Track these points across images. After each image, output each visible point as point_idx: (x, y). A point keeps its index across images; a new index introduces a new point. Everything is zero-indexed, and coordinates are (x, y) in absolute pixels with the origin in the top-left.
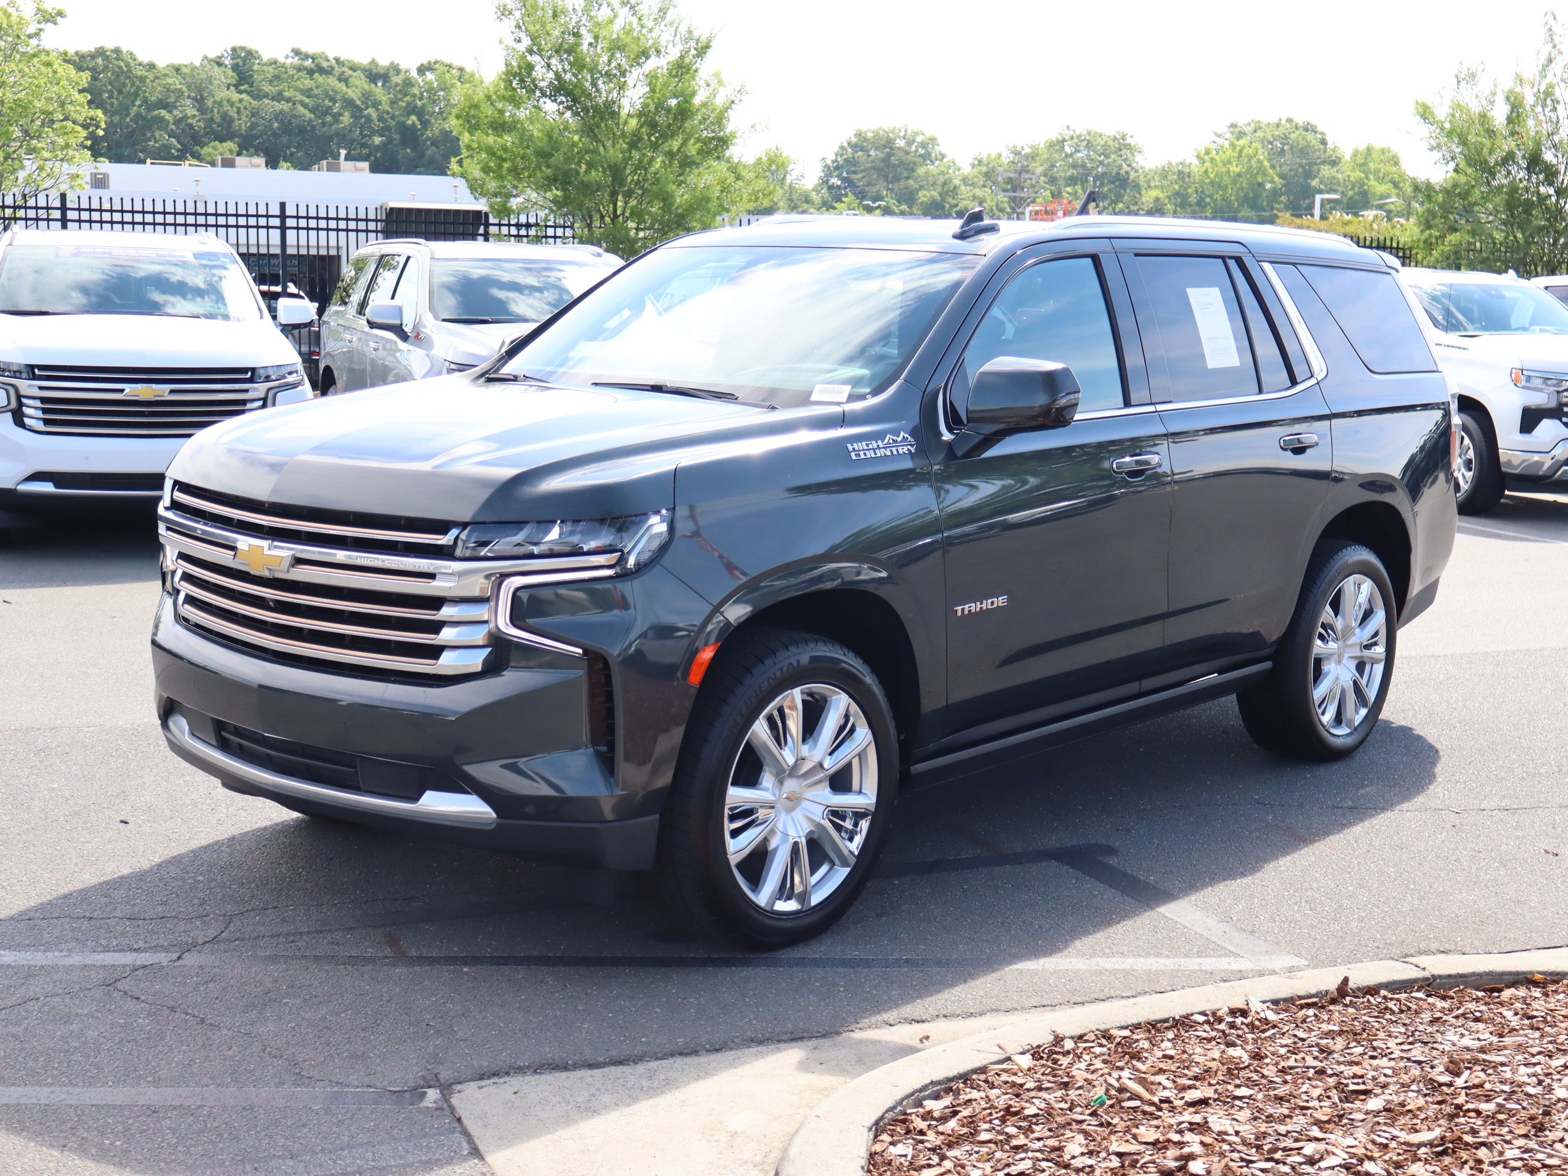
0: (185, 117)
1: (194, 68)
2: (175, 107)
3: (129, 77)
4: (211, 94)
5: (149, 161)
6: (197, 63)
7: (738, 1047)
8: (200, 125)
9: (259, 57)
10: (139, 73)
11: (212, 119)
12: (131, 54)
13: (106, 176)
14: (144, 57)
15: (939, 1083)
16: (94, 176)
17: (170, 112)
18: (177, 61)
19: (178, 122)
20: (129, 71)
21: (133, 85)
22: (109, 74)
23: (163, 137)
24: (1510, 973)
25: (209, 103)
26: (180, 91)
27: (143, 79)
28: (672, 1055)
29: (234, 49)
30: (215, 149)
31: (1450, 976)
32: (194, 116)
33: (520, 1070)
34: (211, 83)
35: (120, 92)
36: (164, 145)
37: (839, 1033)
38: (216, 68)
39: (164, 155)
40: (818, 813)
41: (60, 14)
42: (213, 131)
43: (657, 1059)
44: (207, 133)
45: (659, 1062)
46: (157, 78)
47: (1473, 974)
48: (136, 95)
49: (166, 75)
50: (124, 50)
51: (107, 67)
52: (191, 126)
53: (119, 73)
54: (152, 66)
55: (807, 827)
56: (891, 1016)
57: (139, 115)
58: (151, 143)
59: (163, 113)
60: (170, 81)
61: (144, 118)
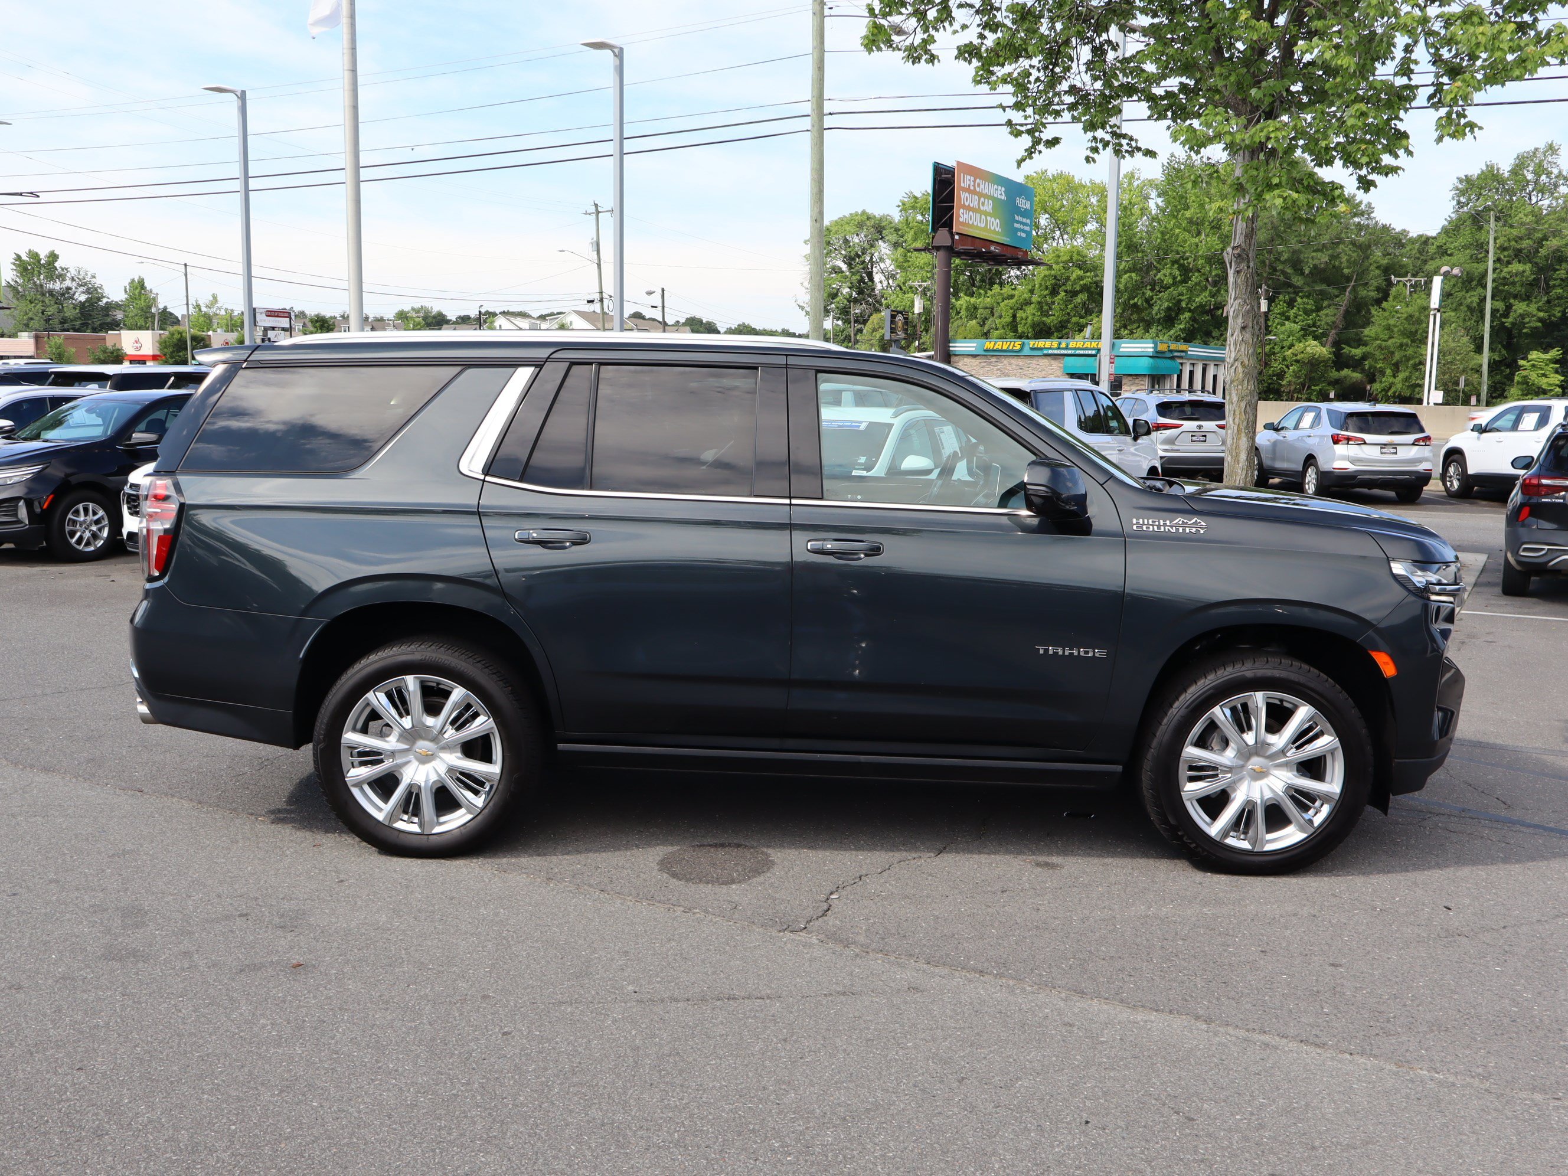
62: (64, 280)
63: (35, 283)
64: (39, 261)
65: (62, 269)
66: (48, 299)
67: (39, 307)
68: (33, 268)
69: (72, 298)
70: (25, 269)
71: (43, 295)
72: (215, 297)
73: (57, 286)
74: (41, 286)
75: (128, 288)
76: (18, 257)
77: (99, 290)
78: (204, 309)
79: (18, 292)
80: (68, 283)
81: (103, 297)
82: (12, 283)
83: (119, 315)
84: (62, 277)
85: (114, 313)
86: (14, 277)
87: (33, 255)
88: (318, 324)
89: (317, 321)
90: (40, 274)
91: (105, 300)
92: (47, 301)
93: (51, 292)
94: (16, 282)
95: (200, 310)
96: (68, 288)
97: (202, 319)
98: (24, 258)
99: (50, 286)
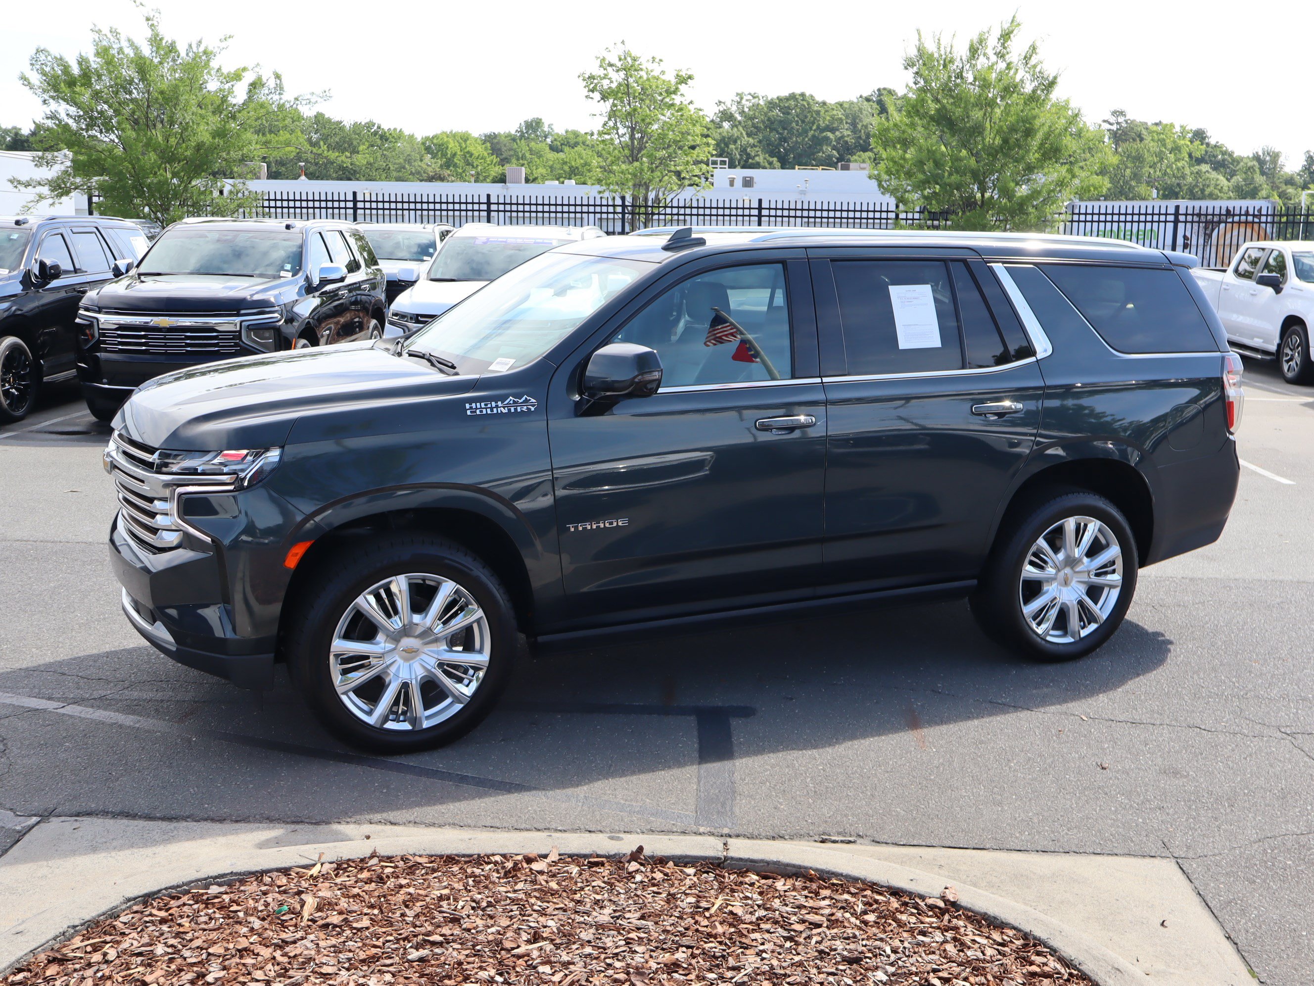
0: (843, 137)
1: (852, 103)
2: (838, 130)
3: (809, 112)
4: (861, 120)
5: (797, 167)
6: (855, 100)
7: (256, 821)
8: (851, 140)
9: (896, 94)
10: (816, 109)
11: (860, 137)
12: (812, 96)
13: (752, 178)
14: (819, 98)
15: (236, 874)
16: (744, 178)
17: (833, 133)
18: (841, 100)
19: (838, 140)
20: (810, 108)
21: (812, 116)
22: (798, 110)
23: (828, 149)
24: (794, 866)
25: (859, 126)
26: (841, 119)
27: (818, 112)
28: (206, 820)
29: (879, 90)
30: (860, 156)
31: (741, 859)
32: (849, 135)
33: (105, 813)
34: (861, 113)
35: (803, 122)
36: (829, 156)
37: (328, 823)
38: (866, 103)
39: (828, 163)
40: (431, 663)
41: (690, 77)
42: (860, 145)
43: (196, 821)
44: (856, 146)
45: (195, 823)
46: (826, 111)
47: (762, 861)
48: (813, 123)
49: (833, 109)
50: (807, 95)
51: (797, 106)
52: (846, 142)
53: (803, 108)
54: (824, 103)
55: (420, 673)
56: (378, 817)
57: (814, 136)
58: (820, 154)
59: (829, 134)
60: (835, 112)
61: (818, 138)
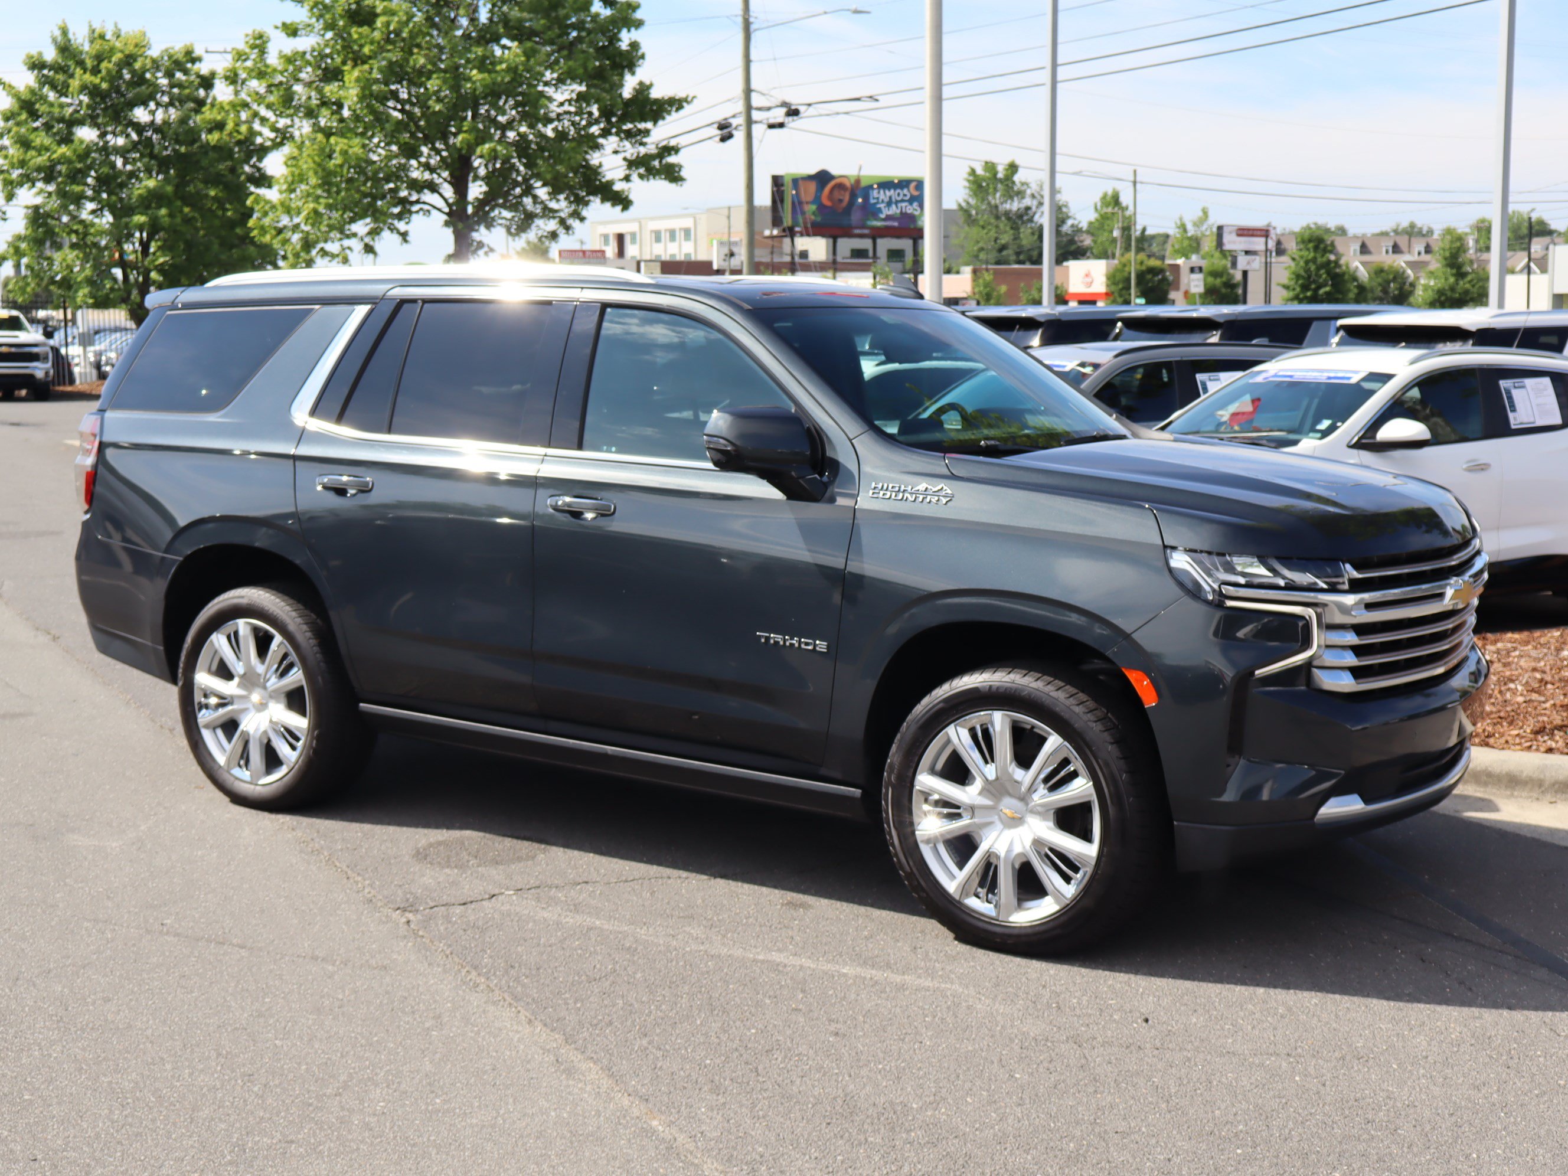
62: (1023, 198)
63: (989, 203)
64: (995, 174)
65: (1023, 184)
66: (1003, 224)
67: (993, 234)
68: (988, 185)
69: (1031, 220)
70: (980, 186)
71: (997, 218)
72: (1205, 212)
73: (1014, 206)
74: (996, 207)
75: (1099, 205)
76: (973, 172)
77: (1064, 210)
78: (1190, 227)
79: (970, 215)
80: (1027, 202)
81: (1069, 217)
82: (964, 205)
83: (1088, 241)
84: (1020, 194)
85: (1082, 238)
86: (966, 197)
87: (990, 167)
88: (1311, 245)
89: (1310, 241)
90: (995, 190)
91: (1070, 222)
92: (1001, 226)
93: (1007, 214)
94: (968, 203)
95: (1185, 230)
96: (1028, 208)
97: (1186, 243)
98: (980, 171)
99: (1007, 206)
